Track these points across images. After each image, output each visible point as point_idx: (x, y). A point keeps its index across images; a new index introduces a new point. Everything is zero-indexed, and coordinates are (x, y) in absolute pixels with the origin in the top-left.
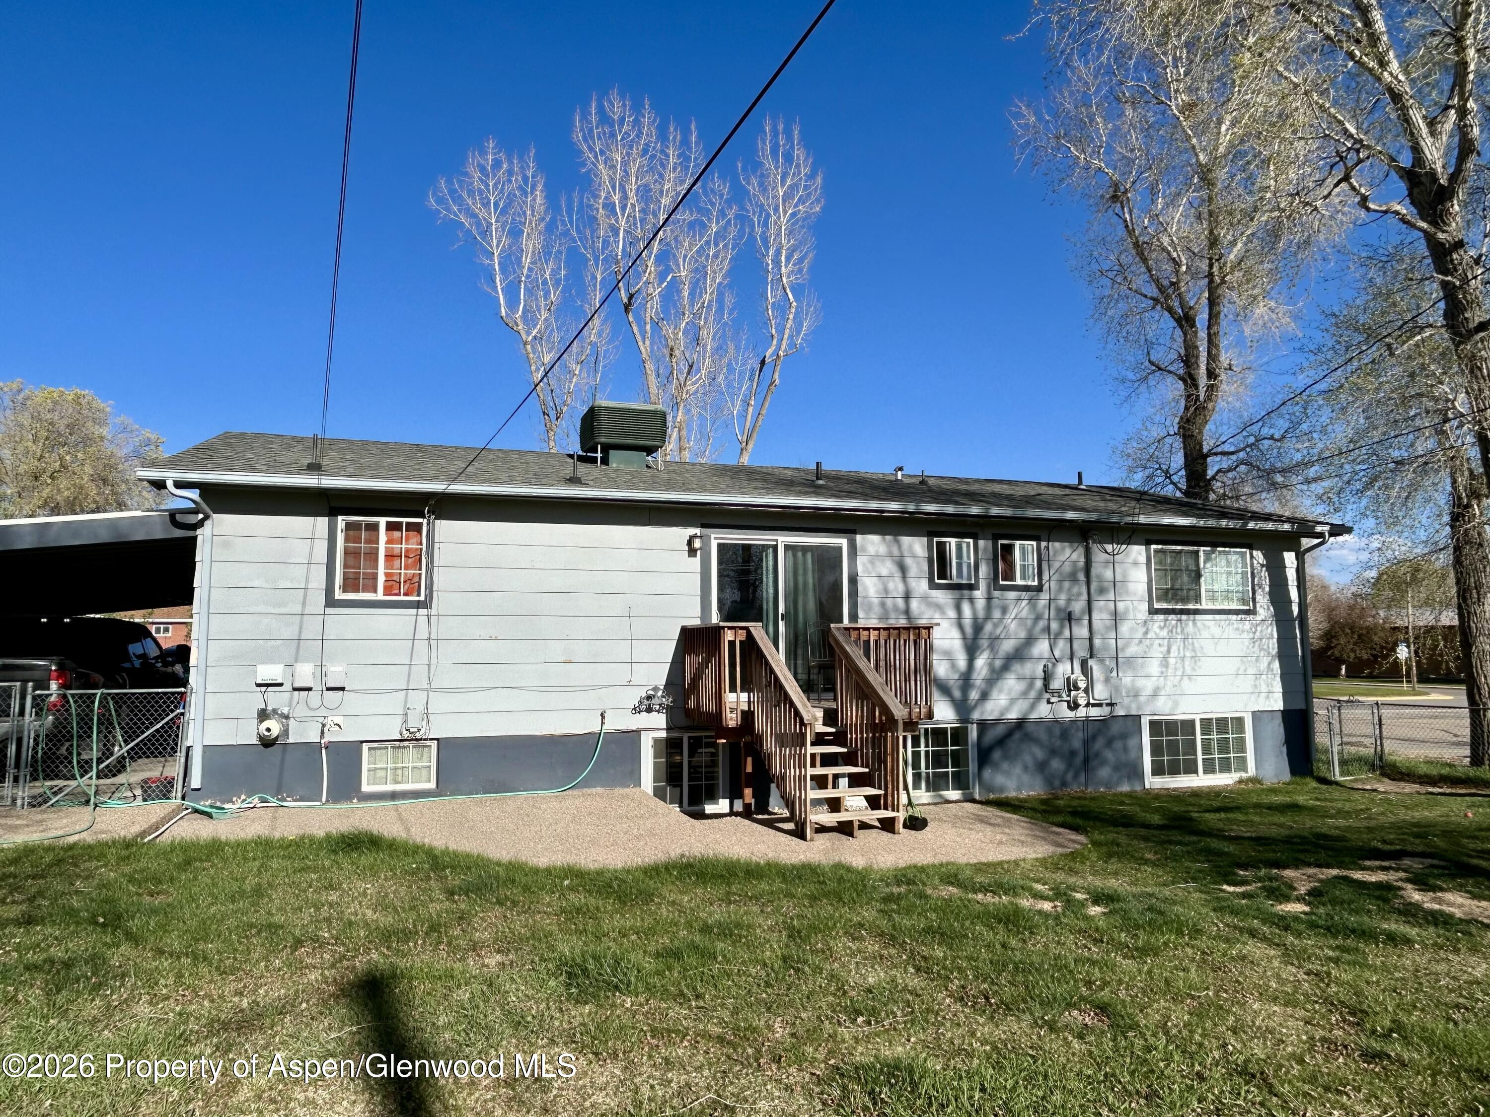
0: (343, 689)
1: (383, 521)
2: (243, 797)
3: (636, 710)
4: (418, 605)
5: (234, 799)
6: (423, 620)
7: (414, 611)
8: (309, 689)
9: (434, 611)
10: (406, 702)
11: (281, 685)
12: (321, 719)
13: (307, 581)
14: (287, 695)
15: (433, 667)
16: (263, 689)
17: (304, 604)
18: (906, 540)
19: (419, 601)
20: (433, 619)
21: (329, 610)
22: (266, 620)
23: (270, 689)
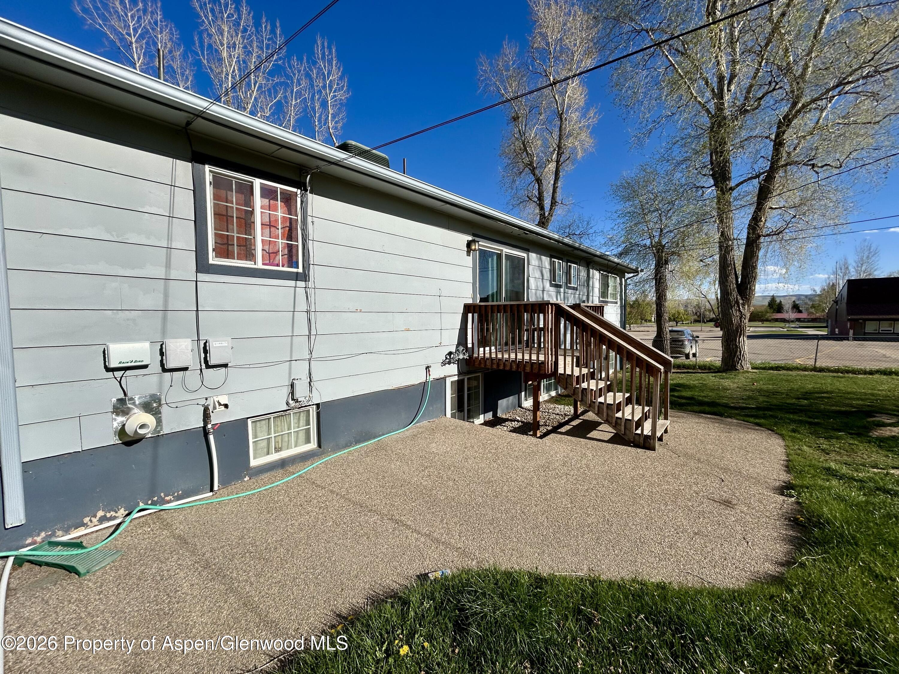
0: (225, 366)
1: (257, 183)
2: (100, 514)
3: (444, 364)
4: (296, 277)
5: (86, 520)
6: (301, 292)
7: (292, 283)
8: (186, 369)
9: (310, 284)
10: (290, 374)
11: (145, 367)
12: (203, 402)
13: (170, 238)
14: (154, 379)
15: (313, 338)
16: (118, 374)
17: (168, 266)
18: (543, 258)
19: (297, 273)
20: (311, 291)
21: (202, 277)
22: (114, 284)
23: (128, 373)
